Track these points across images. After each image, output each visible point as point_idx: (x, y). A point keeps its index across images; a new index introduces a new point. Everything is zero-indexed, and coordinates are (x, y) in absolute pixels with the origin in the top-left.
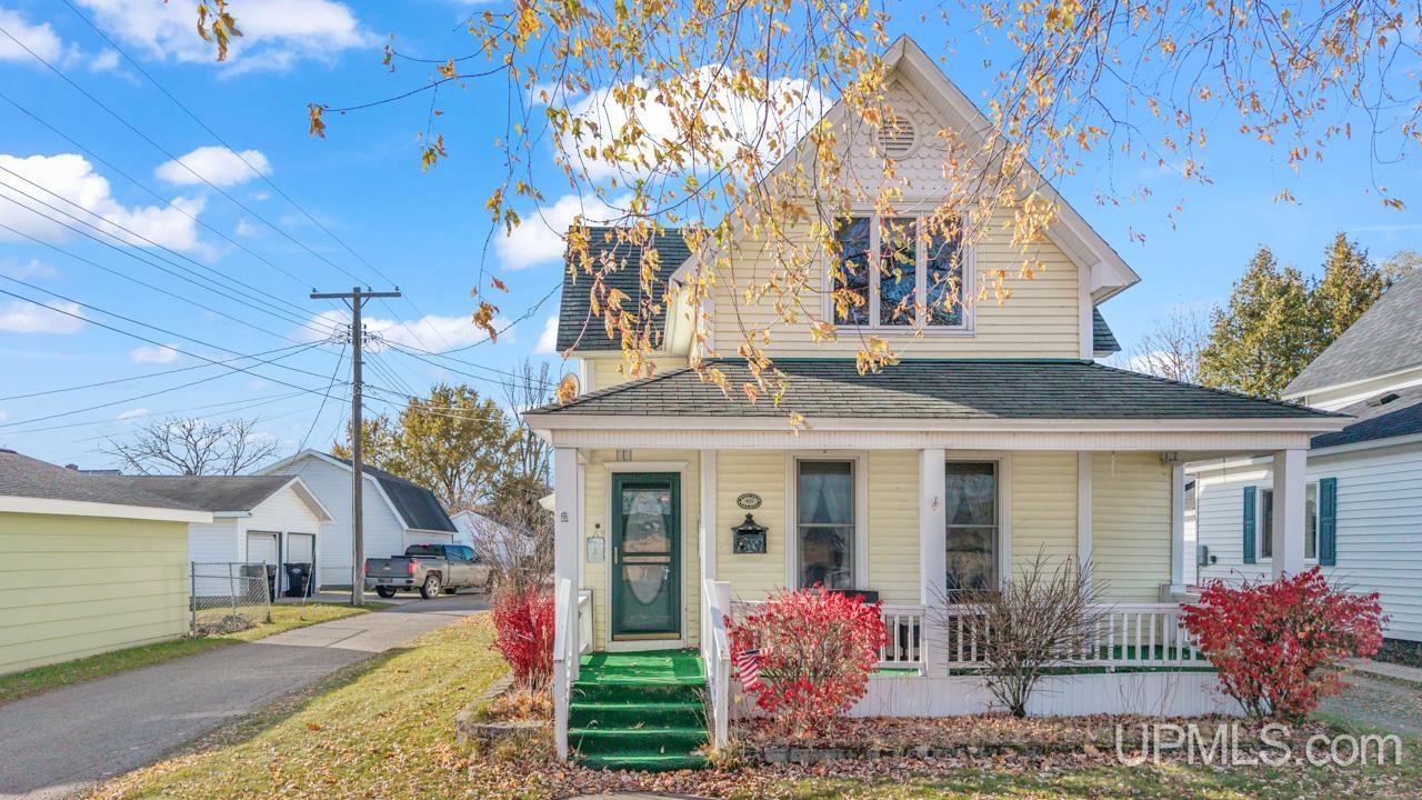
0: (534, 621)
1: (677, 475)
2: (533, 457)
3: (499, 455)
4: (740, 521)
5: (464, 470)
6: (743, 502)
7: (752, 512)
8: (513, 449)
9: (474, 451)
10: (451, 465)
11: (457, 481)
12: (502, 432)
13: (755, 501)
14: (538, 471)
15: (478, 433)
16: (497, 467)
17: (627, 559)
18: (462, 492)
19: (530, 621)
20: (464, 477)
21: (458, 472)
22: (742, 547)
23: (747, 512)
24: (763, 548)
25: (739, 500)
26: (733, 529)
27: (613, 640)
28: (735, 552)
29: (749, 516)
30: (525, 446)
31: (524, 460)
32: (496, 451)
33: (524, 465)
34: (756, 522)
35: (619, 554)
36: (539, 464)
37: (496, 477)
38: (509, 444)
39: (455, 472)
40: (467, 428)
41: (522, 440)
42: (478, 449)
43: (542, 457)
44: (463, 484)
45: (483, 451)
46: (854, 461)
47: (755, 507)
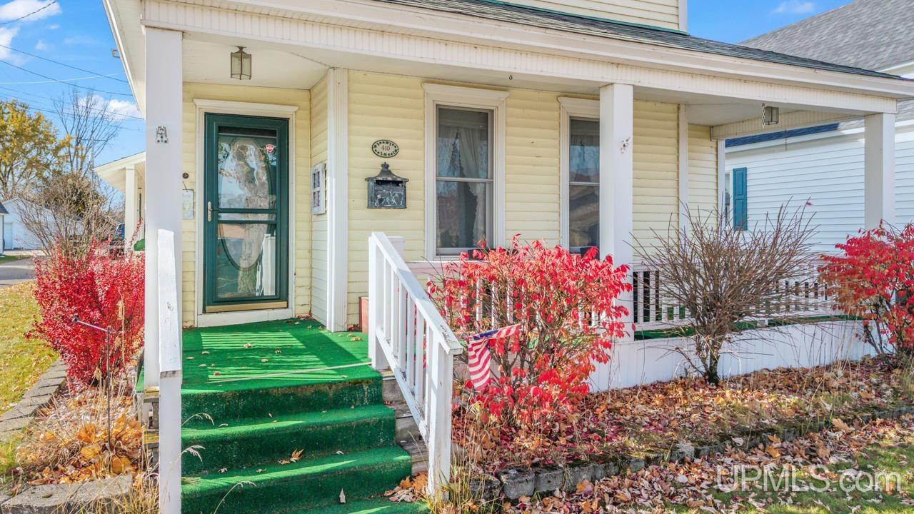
0: (101, 294)
1: (284, 122)
2: (79, 160)
3: (49, 157)
4: (375, 173)
5: (17, 167)
6: (379, 149)
7: (388, 161)
8: (62, 153)
9: (25, 153)
10: (5, 163)
11: (10, 176)
12: (51, 139)
13: (392, 149)
14: (84, 170)
15: (29, 138)
16: (47, 166)
17: (224, 216)
18: (15, 184)
19: (95, 295)
20: (17, 172)
21: (11, 169)
22: (381, 200)
23: (383, 160)
24: (402, 203)
25: (374, 146)
26: (368, 180)
27: (204, 312)
28: (369, 207)
29: (385, 166)
30: (72, 150)
31: (71, 162)
32: (47, 154)
33: (72, 166)
34: (393, 172)
35: (213, 211)
36: (85, 165)
37: (46, 174)
38: (58, 148)
39: (8, 169)
40: (19, 134)
41: (70, 145)
42: (30, 151)
43: (88, 159)
44: (16, 179)
45: (34, 153)
46: (492, 111)
47: (391, 156)
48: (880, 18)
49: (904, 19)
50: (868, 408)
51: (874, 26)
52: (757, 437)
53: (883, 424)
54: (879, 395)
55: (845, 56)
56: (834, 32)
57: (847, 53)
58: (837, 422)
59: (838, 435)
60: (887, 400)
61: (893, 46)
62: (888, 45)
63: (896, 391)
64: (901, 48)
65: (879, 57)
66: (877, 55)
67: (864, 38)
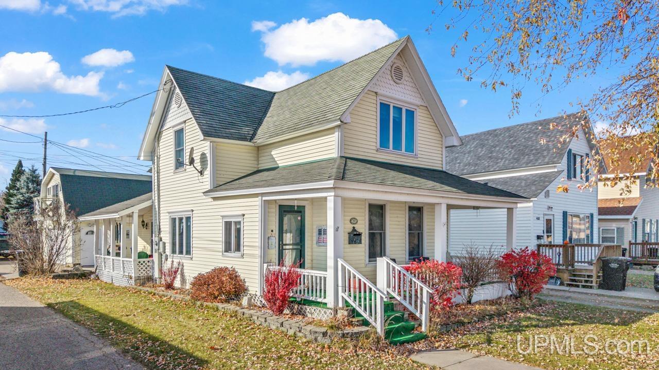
4: (351, 231)
6: (352, 221)
7: (355, 226)
13: (356, 221)
22: (353, 241)
23: (353, 225)
24: (360, 242)
26: (348, 233)
28: (349, 244)
29: (354, 228)
34: (357, 230)
35: (282, 245)
46: (385, 205)
47: (356, 223)
48: (497, 143)
49: (507, 147)
50: (515, 309)
51: (495, 147)
52: (491, 317)
53: (520, 313)
54: (517, 305)
55: (483, 161)
56: (476, 147)
57: (484, 159)
58: (508, 312)
59: (509, 316)
60: (519, 306)
61: (504, 160)
62: (502, 159)
63: (521, 304)
64: (507, 162)
65: (498, 165)
66: (497, 163)
67: (491, 153)
